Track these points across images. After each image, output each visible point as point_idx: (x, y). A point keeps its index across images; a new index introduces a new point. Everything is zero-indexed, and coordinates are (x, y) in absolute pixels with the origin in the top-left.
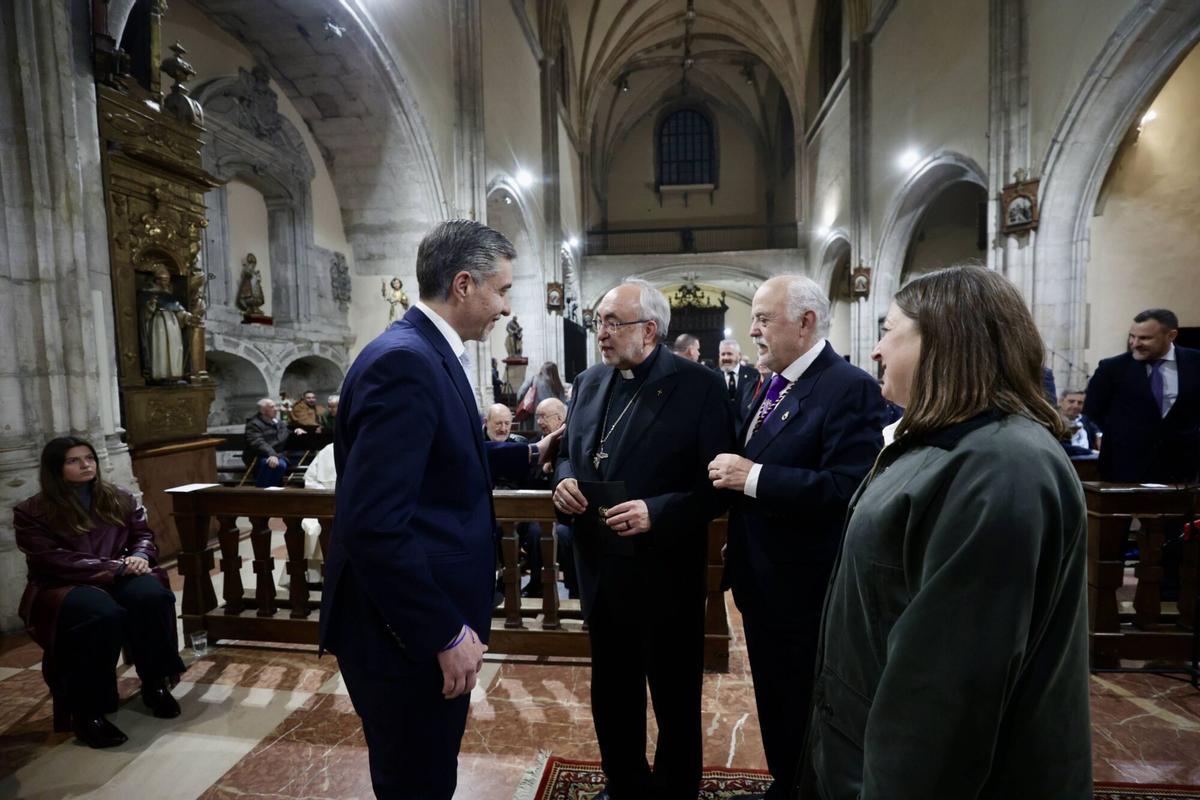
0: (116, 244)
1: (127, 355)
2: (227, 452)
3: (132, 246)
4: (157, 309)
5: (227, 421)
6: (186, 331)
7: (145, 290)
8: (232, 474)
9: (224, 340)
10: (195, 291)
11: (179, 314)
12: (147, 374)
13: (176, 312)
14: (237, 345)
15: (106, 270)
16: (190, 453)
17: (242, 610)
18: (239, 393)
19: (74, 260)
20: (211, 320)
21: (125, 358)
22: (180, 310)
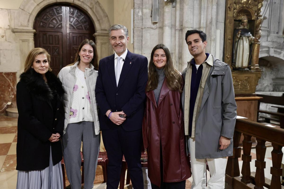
0: (228, 9)
1: (227, 57)
2: (269, 104)
3: (234, 9)
4: (240, 36)
5: (272, 90)
6: (251, 46)
7: (237, 28)
8: (270, 115)
9: (275, 51)
10: (258, 26)
11: (250, 38)
12: (234, 65)
13: (248, 37)
14: (280, 53)
15: (223, 21)
16: (246, 101)
17: (249, 183)
18: (279, 76)
19: (212, 18)
20: (269, 41)
21: (227, 58)
22: (250, 36)
